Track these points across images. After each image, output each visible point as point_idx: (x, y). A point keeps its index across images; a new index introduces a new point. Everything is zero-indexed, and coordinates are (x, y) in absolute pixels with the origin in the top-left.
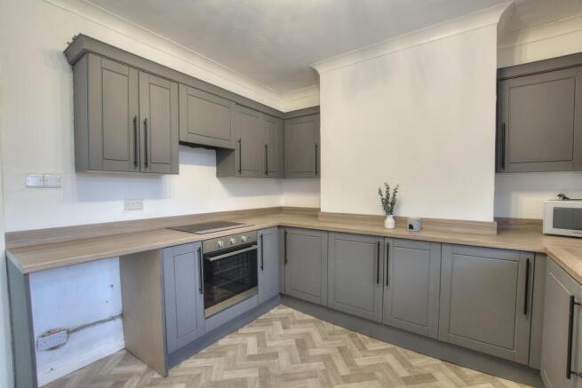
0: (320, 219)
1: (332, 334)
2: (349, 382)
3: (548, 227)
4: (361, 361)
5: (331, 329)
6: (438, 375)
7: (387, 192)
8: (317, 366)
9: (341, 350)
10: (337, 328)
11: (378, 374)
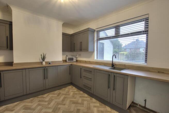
0: (13, 66)
1: (32, 101)
2: (50, 104)
3: (67, 61)
4: (47, 99)
5: (30, 100)
6: (61, 92)
7: (44, 55)
8: (39, 107)
9: (40, 101)
10: (31, 99)
11: (53, 99)
